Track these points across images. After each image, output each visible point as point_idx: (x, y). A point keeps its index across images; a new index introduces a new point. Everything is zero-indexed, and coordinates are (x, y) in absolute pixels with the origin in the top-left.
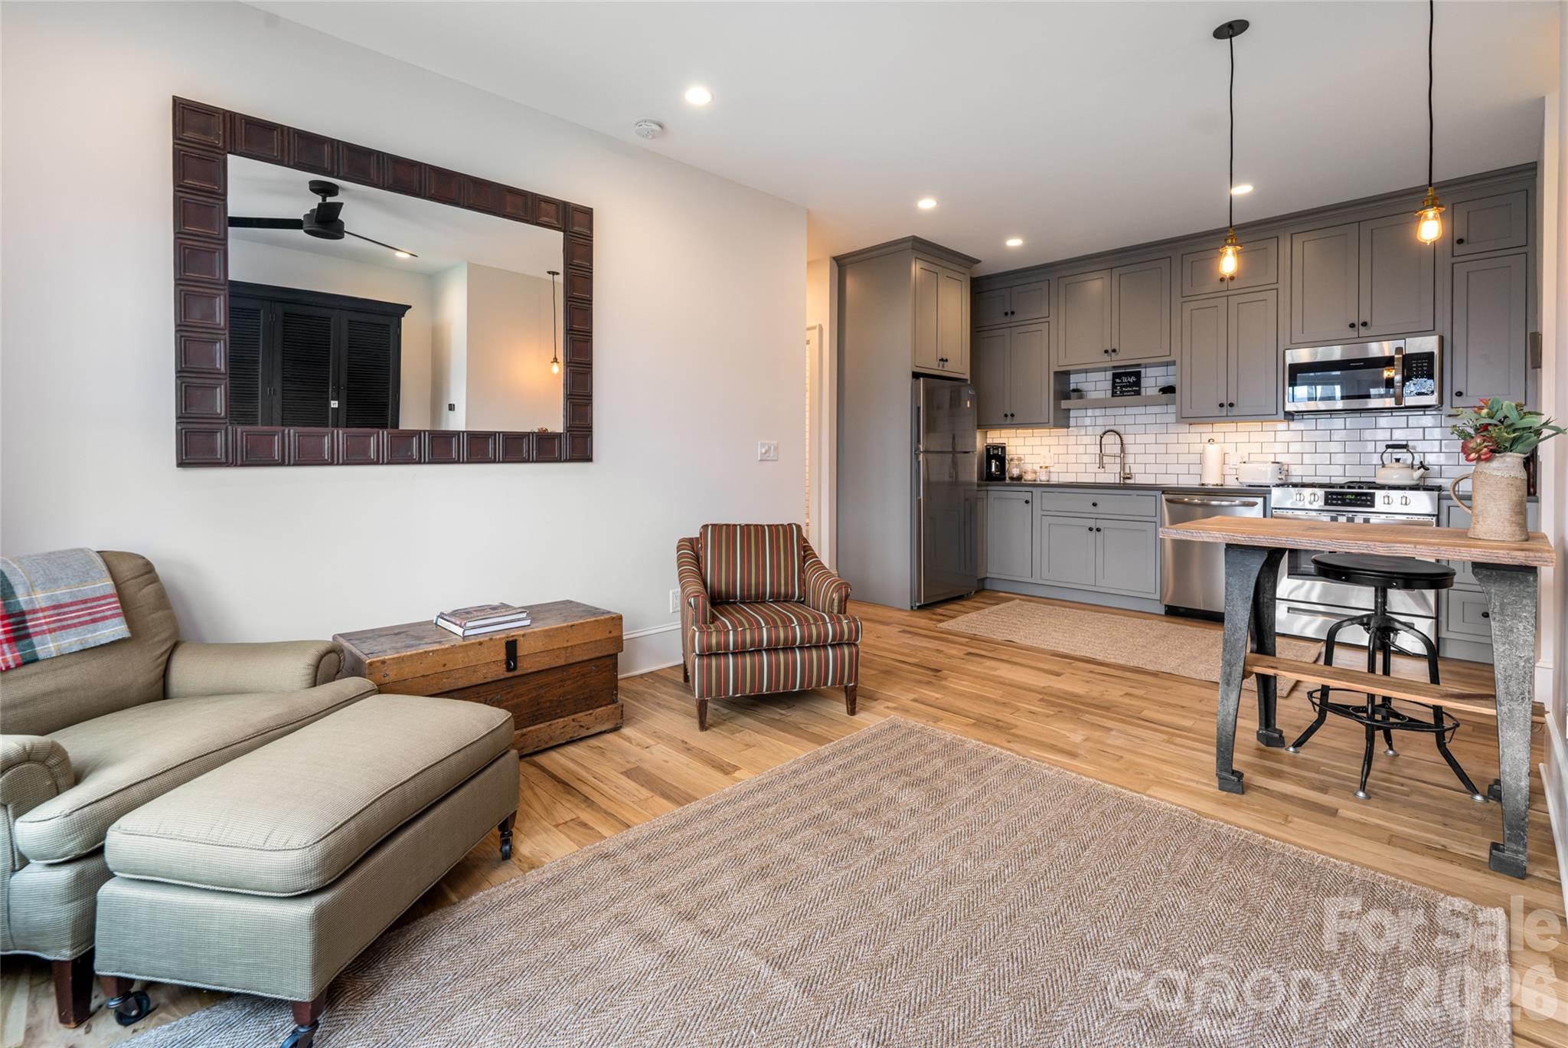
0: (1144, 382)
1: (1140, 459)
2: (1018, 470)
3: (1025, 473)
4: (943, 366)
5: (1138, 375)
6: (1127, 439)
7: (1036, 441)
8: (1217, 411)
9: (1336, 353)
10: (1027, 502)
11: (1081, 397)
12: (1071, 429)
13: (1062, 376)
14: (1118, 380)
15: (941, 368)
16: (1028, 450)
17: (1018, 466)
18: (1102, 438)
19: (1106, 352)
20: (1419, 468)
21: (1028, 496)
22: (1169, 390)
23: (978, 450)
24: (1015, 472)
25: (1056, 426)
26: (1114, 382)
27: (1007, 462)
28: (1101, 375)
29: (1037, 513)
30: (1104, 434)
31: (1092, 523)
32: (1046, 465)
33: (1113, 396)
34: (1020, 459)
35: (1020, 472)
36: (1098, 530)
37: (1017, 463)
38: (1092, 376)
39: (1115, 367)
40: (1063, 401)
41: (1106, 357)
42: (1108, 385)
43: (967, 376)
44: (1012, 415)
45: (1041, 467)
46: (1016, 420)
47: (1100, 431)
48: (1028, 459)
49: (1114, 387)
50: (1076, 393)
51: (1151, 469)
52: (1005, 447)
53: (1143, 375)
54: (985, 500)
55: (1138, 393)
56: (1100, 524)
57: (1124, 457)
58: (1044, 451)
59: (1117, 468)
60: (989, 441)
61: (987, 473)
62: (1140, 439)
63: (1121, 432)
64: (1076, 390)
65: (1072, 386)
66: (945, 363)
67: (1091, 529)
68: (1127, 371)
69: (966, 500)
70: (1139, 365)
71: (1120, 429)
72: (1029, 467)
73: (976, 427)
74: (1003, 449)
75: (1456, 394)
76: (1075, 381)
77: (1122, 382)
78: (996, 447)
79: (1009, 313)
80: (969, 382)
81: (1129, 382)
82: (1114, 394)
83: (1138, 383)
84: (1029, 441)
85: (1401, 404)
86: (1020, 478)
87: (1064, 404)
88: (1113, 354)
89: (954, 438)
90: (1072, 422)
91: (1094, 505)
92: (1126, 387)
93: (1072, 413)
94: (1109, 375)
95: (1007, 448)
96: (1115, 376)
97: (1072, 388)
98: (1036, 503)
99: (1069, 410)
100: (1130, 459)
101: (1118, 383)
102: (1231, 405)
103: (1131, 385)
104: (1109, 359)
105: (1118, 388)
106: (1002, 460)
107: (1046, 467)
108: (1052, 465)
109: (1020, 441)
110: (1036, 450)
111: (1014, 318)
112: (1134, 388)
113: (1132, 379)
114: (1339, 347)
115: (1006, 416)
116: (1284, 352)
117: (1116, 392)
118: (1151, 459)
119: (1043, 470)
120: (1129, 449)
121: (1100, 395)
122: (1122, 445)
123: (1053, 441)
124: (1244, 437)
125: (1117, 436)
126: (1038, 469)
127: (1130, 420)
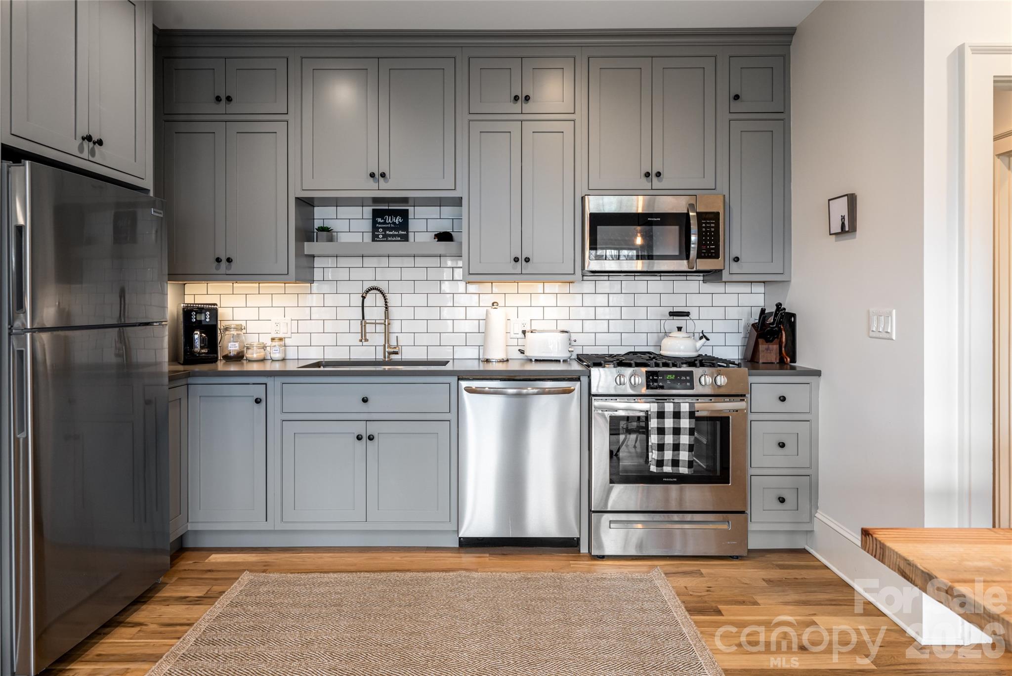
0: (413, 225)
1: (407, 326)
2: (237, 344)
3: (248, 348)
4: (92, 153)
5: (404, 214)
6: (393, 300)
7: (265, 301)
8: (511, 267)
9: (637, 205)
10: (258, 401)
11: (331, 239)
12: (315, 285)
13: (306, 204)
14: (380, 220)
15: (85, 154)
16: (252, 314)
17: (236, 338)
18: (364, 298)
19: (372, 175)
20: (701, 338)
21: (259, 392)
22: (444, 237)
23: (168, 316)
24: (233, 348)
25: (298, 280)
26: (374, 223)
27: (219, 332)
28: (355, 211)
29: (275, 417)
30: (367, 292)
31: (360, 428)
32: (281, 335)
33: (373, 240)
34: (239, 328)
35: (240, 346)
36: (371, 438)
37: (235, 333)
38: (344, 211)
39: (376, 200)
40: (306, 243)
41: (372, 184)
42: (367, 225)
43: (148, 183)
44: (229, 260)
45: (273, 339)
46: (235, 268)
47: (359, 288)
48: (251, 327)
49: (375, 228)
50: (325, 233)
51: (423, 339)
52: (216, 310)
53: (411, 216)
54: (184, 402)
55: (405, 238)
56: (373, 428)
57: (389, 324)
58: (276, 315)
59: (380, 340)
60: (189, 300)
61: (185, 351)
62: (408, 300)
63: (386, 291)
64: (323, 229)
65: (317, 224)
66: (97, 146)
67: (359, 438)
68: (390, 208)
69: (148, 402)
70: (405, 200)
71: (383, 286)
72: (252, 339)
73: (166, 277)
74: (213, 311)
75: (734, 260)
76: (322, 216)
77: (385, 223)
78: (201, 310)
79: (224, 99)
80: (151, 194)
81: (394, 223)
82: (375, 238)
83: (404, 226)
84: (253, 301)
85: (693, 268)
86: (239, 357)
87: (309, 248)
88: (381, 179)
89: (122, 294)
90: (318, 274)
91: (365, 400)
92: (391, 229)
93: (318, 262)
94: (368, 211)
95: (220, 311)
96: (376, 214)
97: (316, 226)
98: (274, 401)
99: (313, 256)
100: (395, 327)
101: (380, 223)
102: (527, 260)
103: (397, 227)
104: (375, 186)
105: (381, 230)
106: (211, 331)
107: (281, 339)
108: (289, 335)
109: (239, 301)
110: (265, 313)
111: (233, 107)
112: (401, 232)
113: (398, 220)
114: (641, 198)
115: (218, 260)
116: (583, 199)
117: (377, 236)
118: (421, 326)
119: (276, 343)
120: (394, 313)
121: (356, 238)
122: (386, 308)
123: (291, 300)
124: (524, 300)
125: (379, 296)
126: (268, 342)
127: (394, 274)
